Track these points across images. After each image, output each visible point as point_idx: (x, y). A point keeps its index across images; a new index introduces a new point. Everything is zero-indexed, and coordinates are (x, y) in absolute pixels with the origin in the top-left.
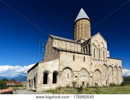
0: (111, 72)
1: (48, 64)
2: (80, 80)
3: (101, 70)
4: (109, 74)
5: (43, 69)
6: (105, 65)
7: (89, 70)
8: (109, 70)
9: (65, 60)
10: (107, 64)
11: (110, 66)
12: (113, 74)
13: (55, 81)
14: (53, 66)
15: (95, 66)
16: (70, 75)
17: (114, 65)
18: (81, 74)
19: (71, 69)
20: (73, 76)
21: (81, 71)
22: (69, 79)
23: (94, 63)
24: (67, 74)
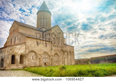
0: (66, 55)
1: (16, 48)
2: (42, 62)
3: (59, 54)
4: (65, 57)
5: (11, 52)
6: (62, 50)
7: (49, 54)
9: (30, 45)
10: (64, 49)
11: (66, 51)
12: (68, 57)
13: (21, 62)
14: (20, 49)
15: (55, 51)
16: (34, 57)
17: (69, 50)
18: (43, 56)
19: (35, 52)
20: (37, 58)
21: (43, 54)
22: (34, 60)
23: (54, 48)
24: (32, 56)
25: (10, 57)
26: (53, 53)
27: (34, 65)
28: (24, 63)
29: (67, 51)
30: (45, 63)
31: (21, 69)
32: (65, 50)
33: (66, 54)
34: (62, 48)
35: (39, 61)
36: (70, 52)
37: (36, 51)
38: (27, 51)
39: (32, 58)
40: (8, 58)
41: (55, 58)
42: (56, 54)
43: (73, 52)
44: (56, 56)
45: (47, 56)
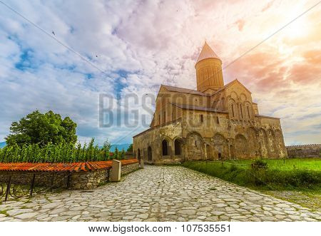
0: (263, 138)
1: (167, 128)
2: (214, 151)
3: (246, 137)
4: (259, 141)
5: (161, 135)
6: (253, 128)
7: (226, 136)
8: (260, 135)
10: (256, 126)
11: (261, 129)
12: (267, 142)
13: (178, 152)
14: (173, 130)
15: (236, 130)
16: (198, 143)
17: (268, 127)
18: (215, 141)
19: (199, 135)
20: (202, 144)
21: (214, 138)
22: (198, 149)
23: (234, 125)
24: (194, 141)
25: (160, 145)
26: (234, 134)
27: (200, 158)
28: (183, 153)
29: (263, 130)
30: (220, 154)
31: (178, 165)
32: (259, 127)
33: (261, 134)
34: (252, 124)
35: (208, 151)
36: (271, 130)
37: (200, 132)
38: (186, 133)
39: (194, 145)
40: (158, 145)
41: (239, 145)
42: (240, 136)
43: (278, 130)
44: (240, 140)
45: (221, 141)
